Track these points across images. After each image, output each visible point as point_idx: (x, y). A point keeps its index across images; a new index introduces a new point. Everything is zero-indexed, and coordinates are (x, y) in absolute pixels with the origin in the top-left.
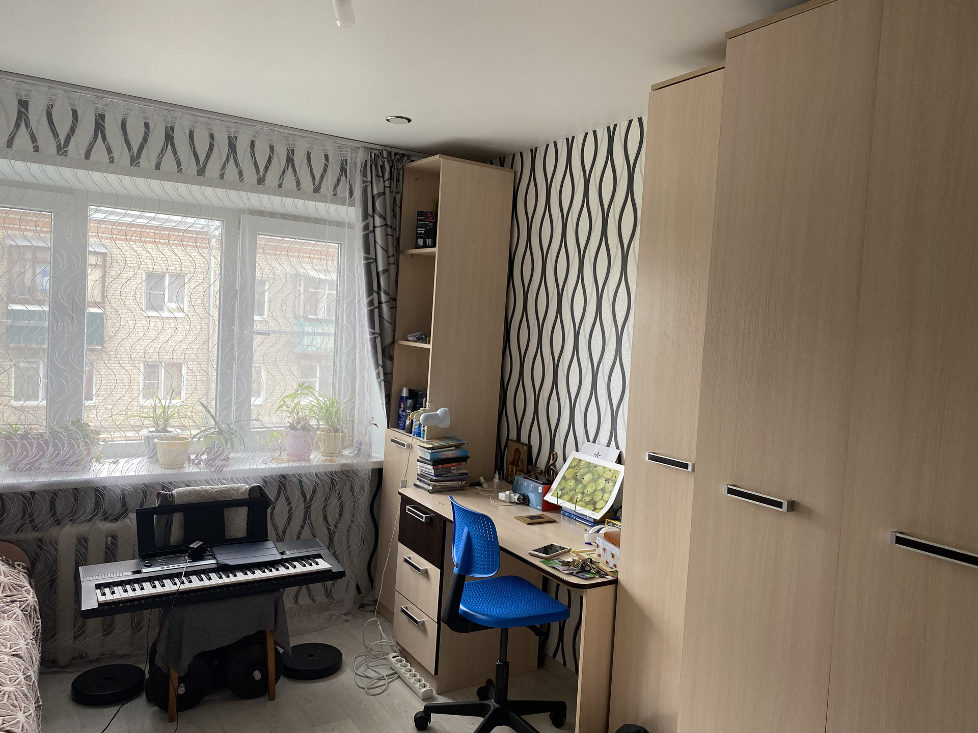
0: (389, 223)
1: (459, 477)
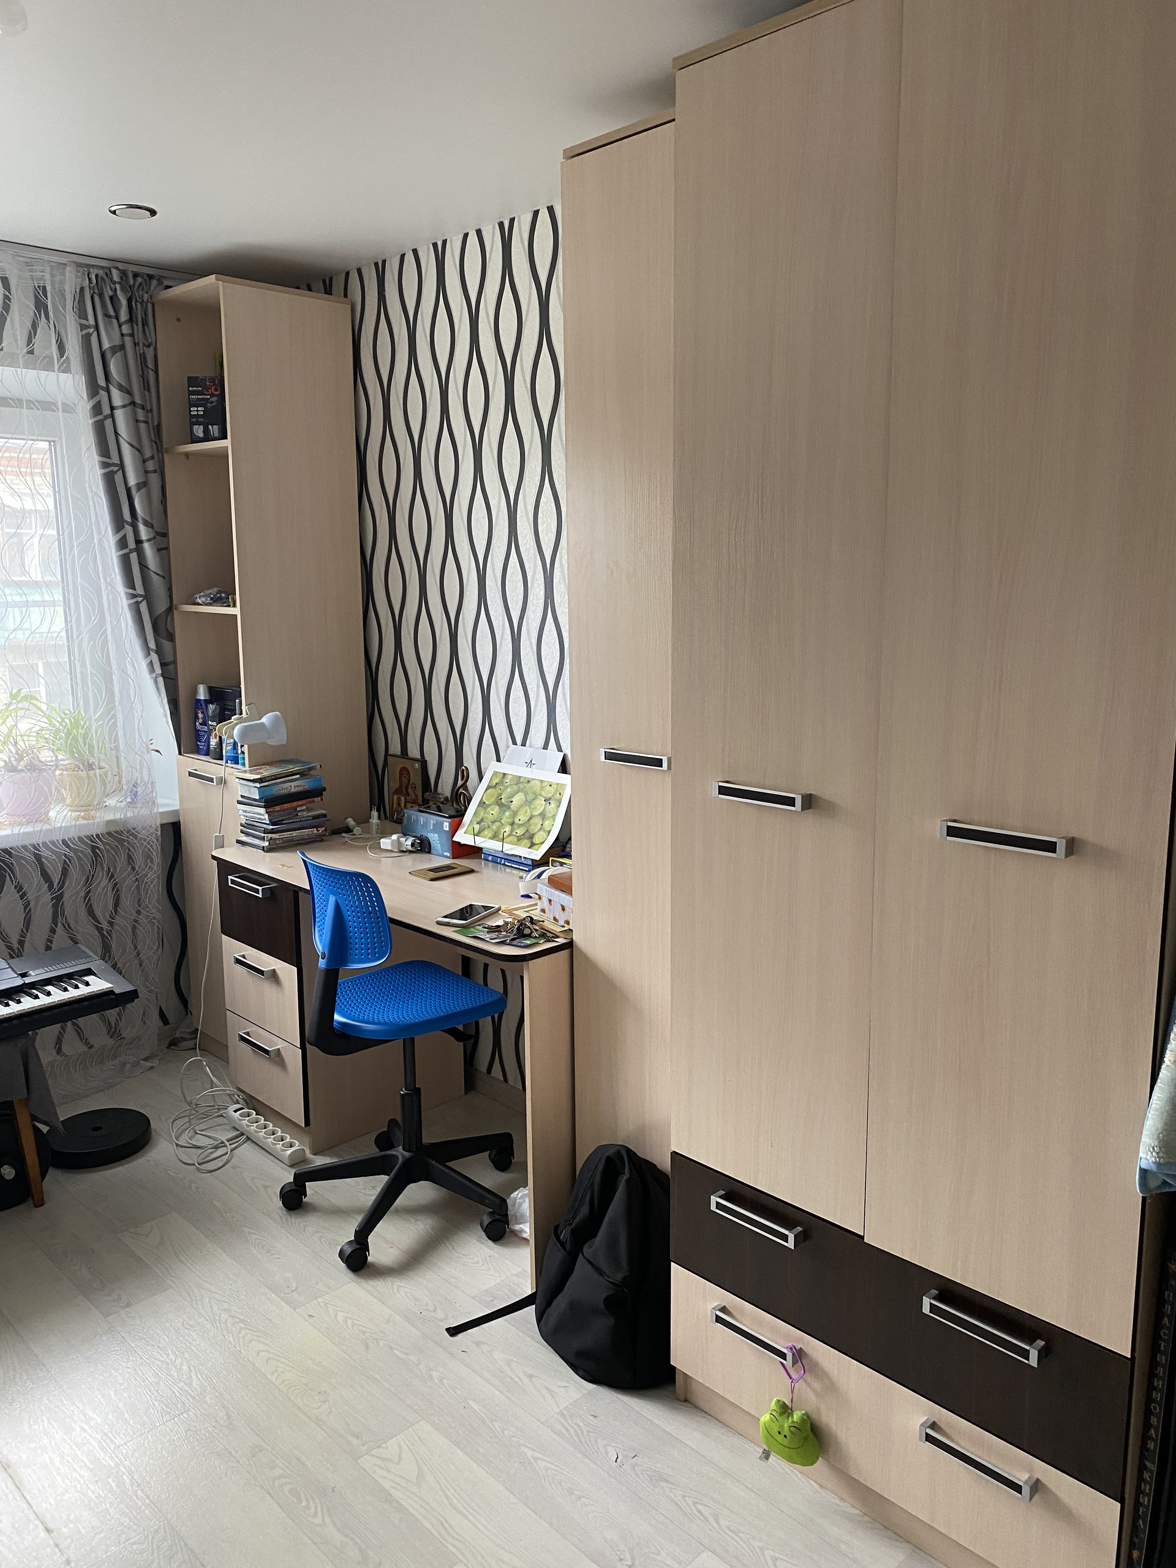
0: (138, 401)
1: (313, 821)
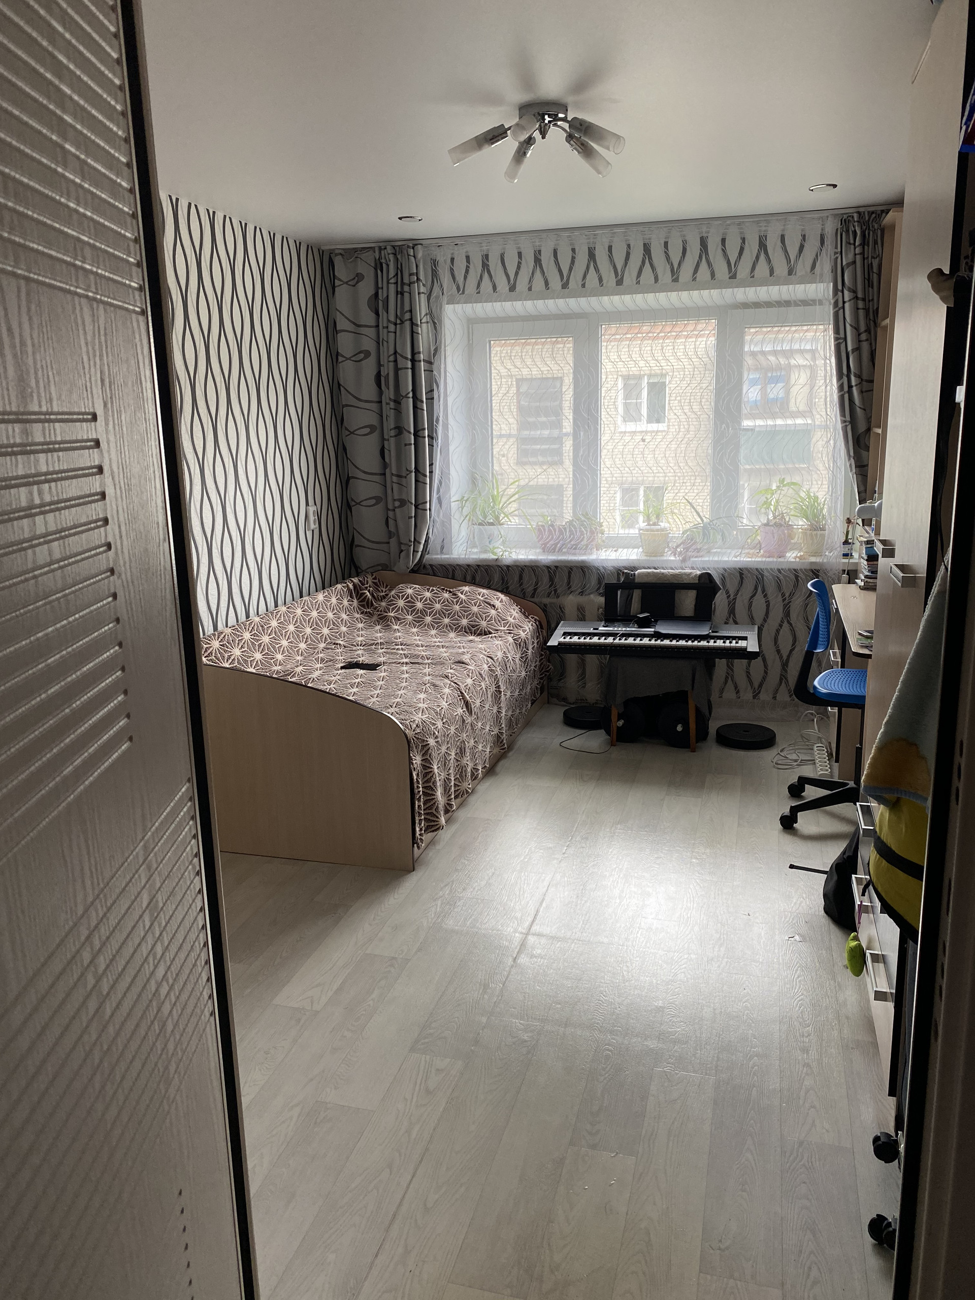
0: (860, 295)
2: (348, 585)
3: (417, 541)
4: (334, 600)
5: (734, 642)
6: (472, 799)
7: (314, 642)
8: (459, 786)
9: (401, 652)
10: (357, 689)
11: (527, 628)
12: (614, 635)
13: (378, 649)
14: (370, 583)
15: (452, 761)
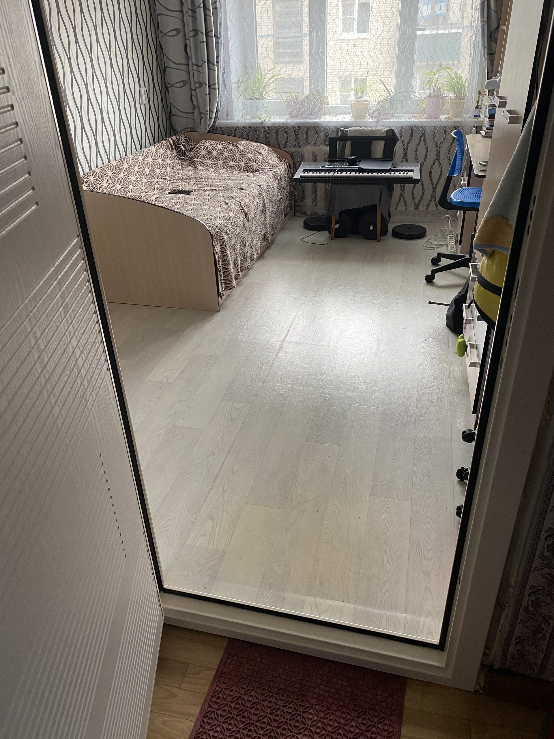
2: (169, 142)
3: (211, 111)
4: (161, 151)
5: (406, 173)
6: (251, 272)
7: (151, 178)
8: (243, 264)
9: (205, 183)
10: (179, 206)
11: (281, 168)
12: (334, 170)
13: (190, 181)
14: (183, 140)
15: (238, 249)
